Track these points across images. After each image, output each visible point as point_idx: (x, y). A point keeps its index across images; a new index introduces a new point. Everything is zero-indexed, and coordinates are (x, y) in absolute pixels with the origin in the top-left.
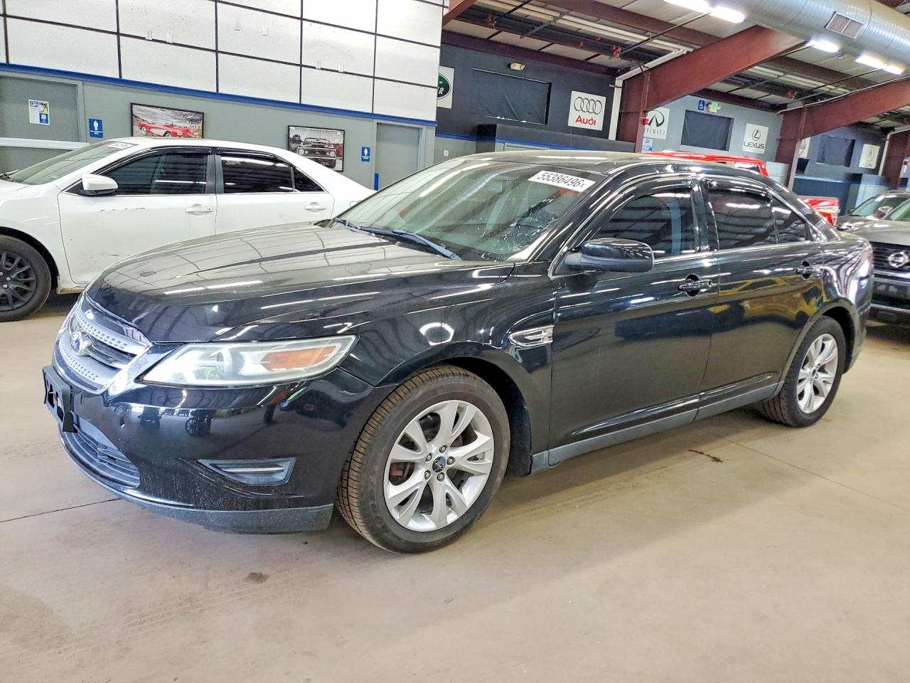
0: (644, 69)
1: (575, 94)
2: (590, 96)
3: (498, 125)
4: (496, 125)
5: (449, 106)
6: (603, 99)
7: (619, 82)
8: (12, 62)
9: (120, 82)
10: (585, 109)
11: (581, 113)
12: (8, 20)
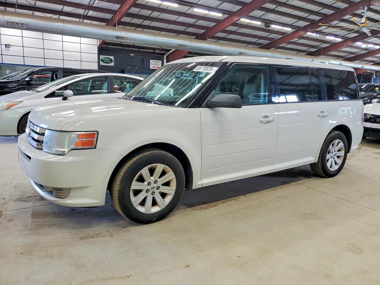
0: (169, 54)
1: (151, 61)
2: (156, 61)
3: (125, 69)
4: (124, 70)
5: (113, 65)
6: (161, 62)
7: (165, 57)
8: (3, 63)
9: (24, 65)
10: (155, 64)
11: (154, 65)
12: (3, 55)
